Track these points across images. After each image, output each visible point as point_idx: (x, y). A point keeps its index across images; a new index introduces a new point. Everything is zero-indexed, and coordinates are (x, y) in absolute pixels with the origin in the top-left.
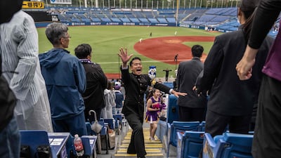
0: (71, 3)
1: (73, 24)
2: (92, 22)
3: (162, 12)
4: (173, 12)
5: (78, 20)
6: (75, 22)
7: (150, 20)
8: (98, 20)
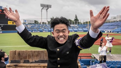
0: (34, 22)
1: (33, 31)
2: (44, 30)
3: (80, 26)
4: (85, 26)
5: (36, 30)
6: (34, 31)
7: (74, 29)
8: (47, 29)
